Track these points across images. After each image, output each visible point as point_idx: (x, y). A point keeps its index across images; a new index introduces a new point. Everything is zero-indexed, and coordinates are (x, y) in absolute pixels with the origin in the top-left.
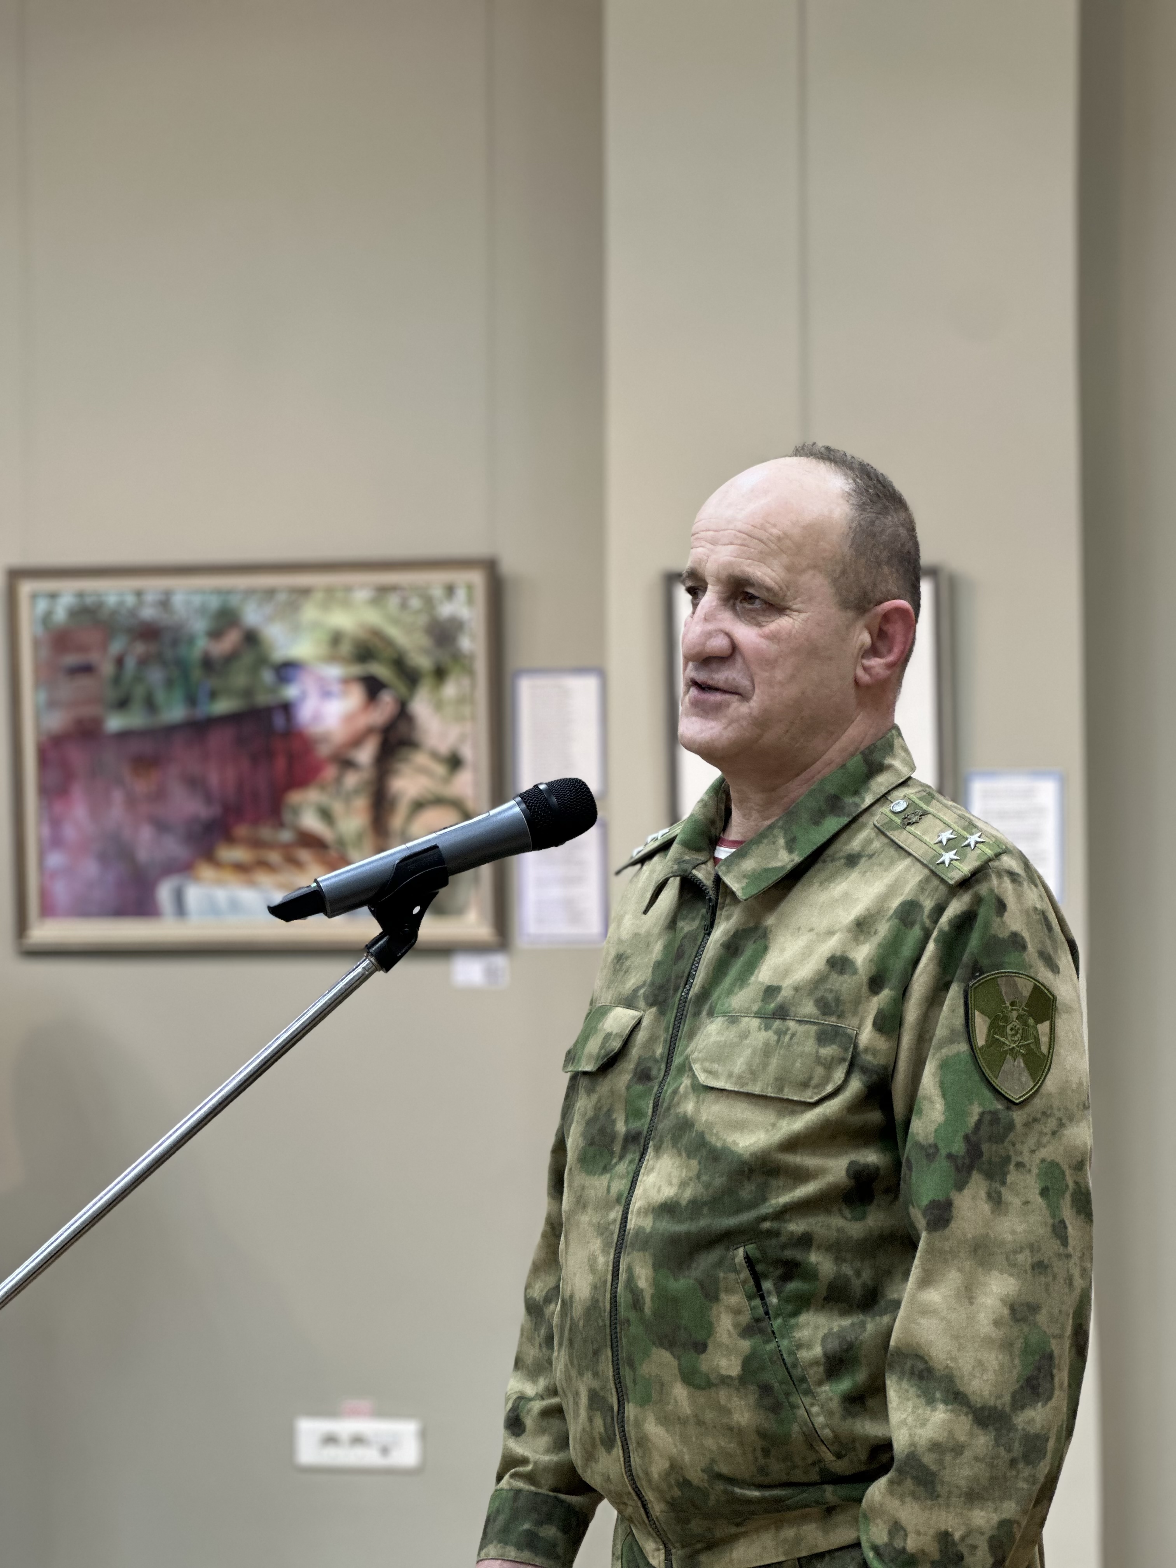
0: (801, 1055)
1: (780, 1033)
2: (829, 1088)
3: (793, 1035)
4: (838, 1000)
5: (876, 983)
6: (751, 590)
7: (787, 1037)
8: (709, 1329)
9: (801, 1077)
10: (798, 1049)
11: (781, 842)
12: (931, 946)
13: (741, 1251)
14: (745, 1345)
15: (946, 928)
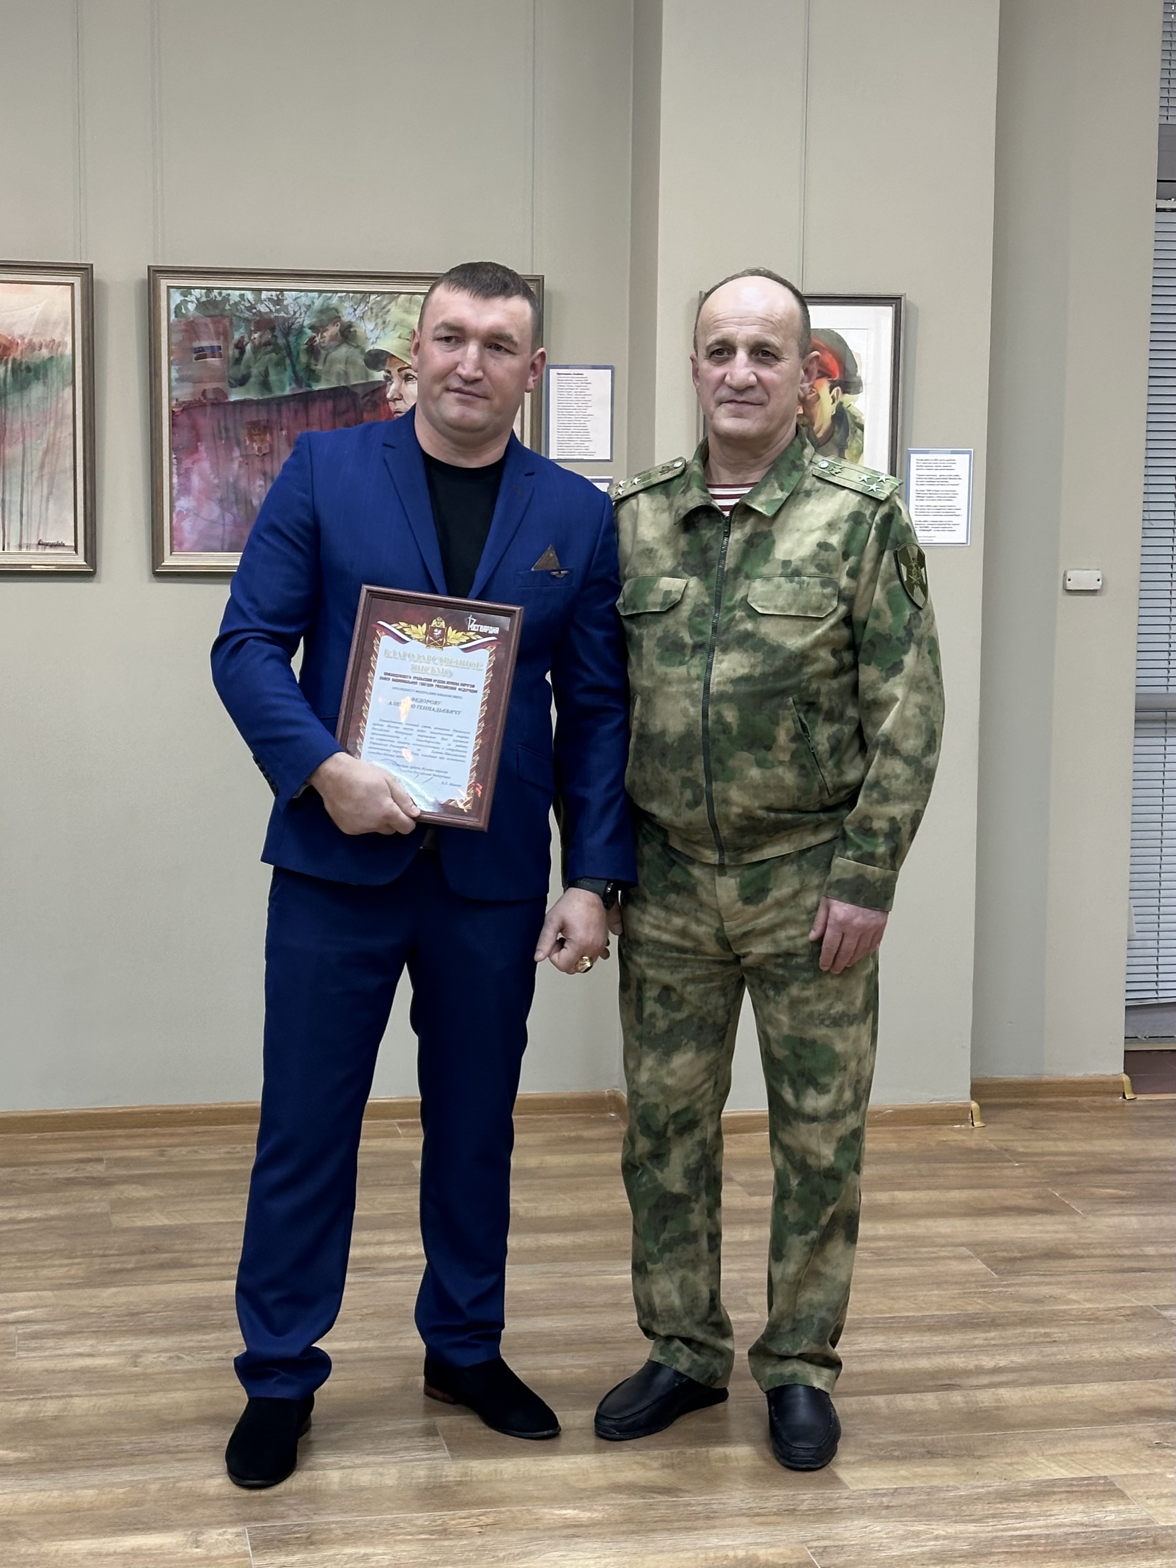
0: (815, 594)
1: (801, 583)
2: (830, 610)
3: (808, 584)
4: (829, 565)
5: (846, 556)
6: (767, 349)
7: (805, 585)
8: (774, 739)
9: (816, 605)
10: (812, 591)
11: (776, 485)
12: (873, 532)
13: (791, 700)
14: (793, 746)
15: (879, 522)
